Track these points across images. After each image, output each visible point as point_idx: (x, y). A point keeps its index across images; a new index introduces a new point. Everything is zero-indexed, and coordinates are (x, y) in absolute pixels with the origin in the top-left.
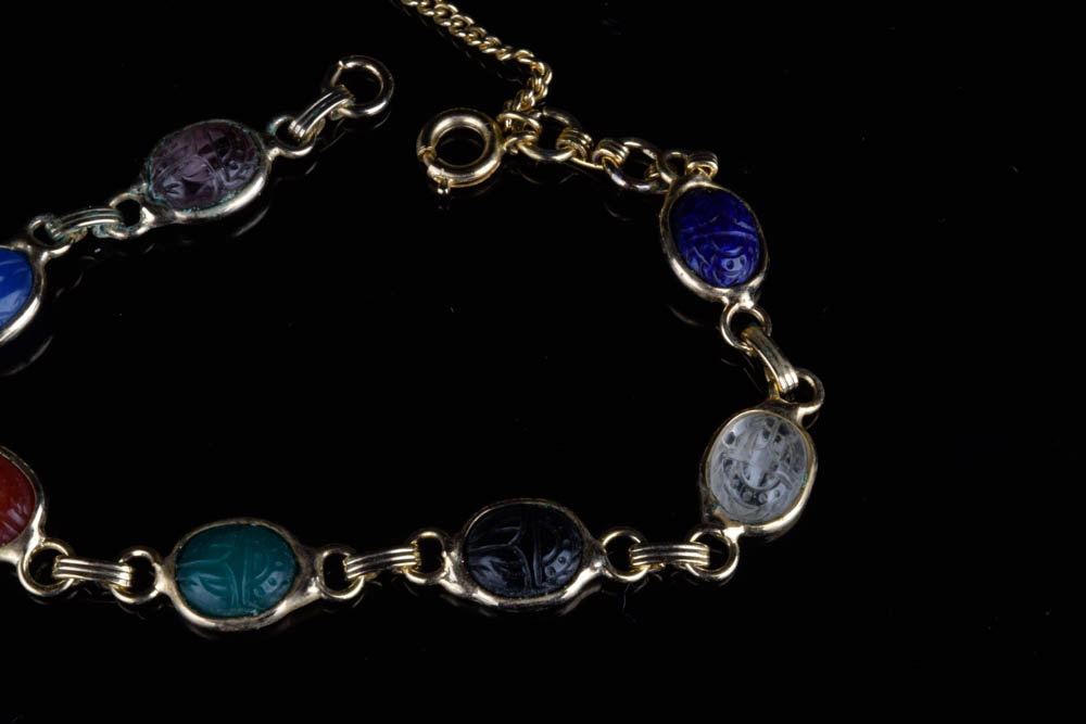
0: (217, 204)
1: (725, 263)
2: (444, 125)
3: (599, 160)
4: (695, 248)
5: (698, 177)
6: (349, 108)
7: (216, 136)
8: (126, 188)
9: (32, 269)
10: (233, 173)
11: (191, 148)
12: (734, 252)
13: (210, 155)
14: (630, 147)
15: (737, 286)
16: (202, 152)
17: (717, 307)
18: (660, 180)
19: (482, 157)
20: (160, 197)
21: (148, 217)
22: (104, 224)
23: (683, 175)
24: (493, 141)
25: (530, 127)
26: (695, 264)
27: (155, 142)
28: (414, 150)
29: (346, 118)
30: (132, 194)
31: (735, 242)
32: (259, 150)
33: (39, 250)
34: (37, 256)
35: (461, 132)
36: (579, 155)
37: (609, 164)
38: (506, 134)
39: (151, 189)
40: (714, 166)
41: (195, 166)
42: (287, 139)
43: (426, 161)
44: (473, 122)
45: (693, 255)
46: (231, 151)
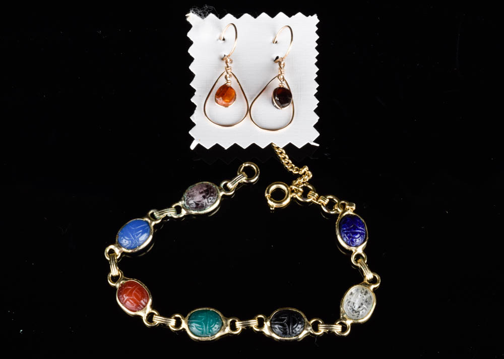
0: (204, 210)
1: (354, 240)
2: (273, 187)
3: (320, 202)
4: (345, 235)
5: (349, 211)
6: (246, 180)
7: (205, 189)
8: (177, 202)
9: (150, 227)
10: (210, 201)
11: (198, 192)
12: (357, 236)
13: (204, 194)
14: (330, 199)
15: (357, 246)
16: (201, 193)
17: (351, 252)
18: (337, 210)
19: (286, 197)
20: (188, 206)
21: (184, 212)
22: (171, 213)
23: (344, 211)
24: (288, 194)
25: (299, 191)
26: (345, 239)
27: (187, 188)
28: (264, 194)
29: (244, 183)
30: (180, 204)
31: (357, 234)
32: (218, 193)
33: (152, 221)
34: (151, 223)
35: (278, 190)
36: (314, 200)
37: (322, 204)
38: (293, 191)
39: (185, 203)
40: (354, 208)
41: (198, 198)
42: (226, 189)
43: (268, 199)
44: (283, 187)
45: (344, 237)
46: (209, 192)
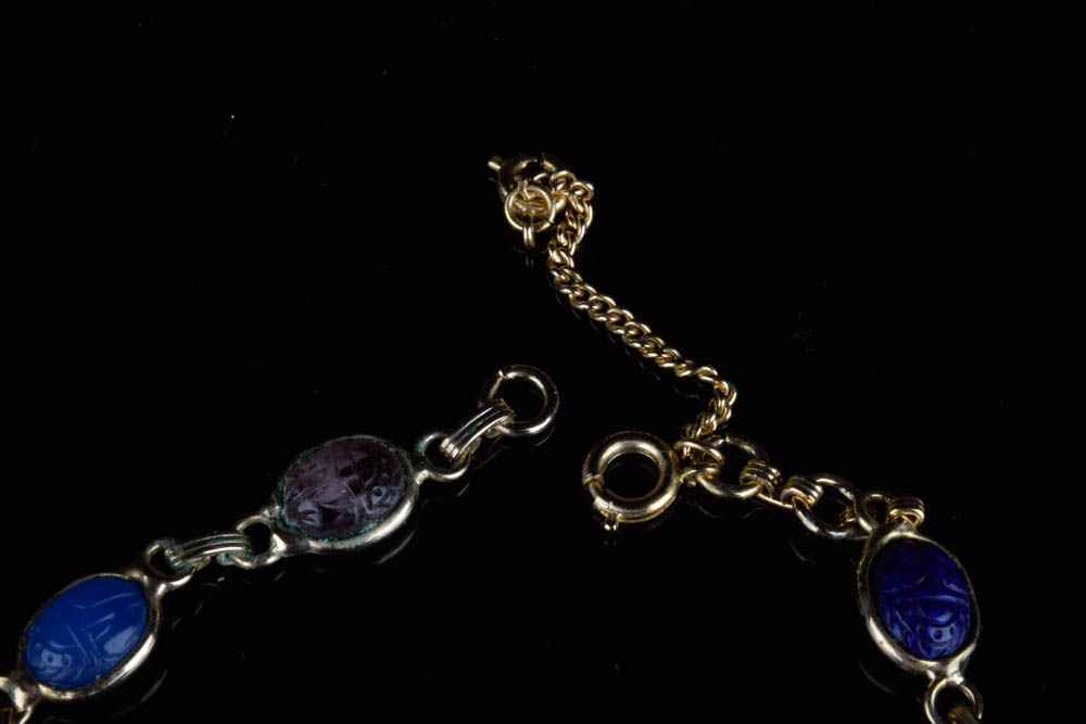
0: (357, 534)
1: (932, 631)
2: (613, 450)
3: (788, 499)
4: (898, 614)
5: (903, 526)
6: (508, 426)
7: (358, 456)
8: (256, 511)
9: (147, 603)
10: (376, 500)
11: (331, 470)
12: (943, 619)
13: (354, 477)
14: (823, 485)
15: (944, 658)
16: (345, 473)
17: (921, 682)
18: (857, 526)
19: (660, 482)
20: (294, 523)
21: (279, 545)
22: (230, 551)
23: (885, 525)
24: (669, 471)
25: (710, 458)
26: (897, 632)
27: (291, 457)
28: (580, 477)
29: (504, 436)
30: (265, 516)
31: (942, 607)
32: (406, 472)
33: (156, 582)
34: (154, 588)
35: (632, 459)
36: (765, 491)
37: (800, 505)
38: (684, 464)
39: (284, 512)
40: (920, 514)
41: (334, 490)
42: (440, 461)
43: (592, 491)
44: (648, 448)
45: (895, 620)
46: (375, 473)
